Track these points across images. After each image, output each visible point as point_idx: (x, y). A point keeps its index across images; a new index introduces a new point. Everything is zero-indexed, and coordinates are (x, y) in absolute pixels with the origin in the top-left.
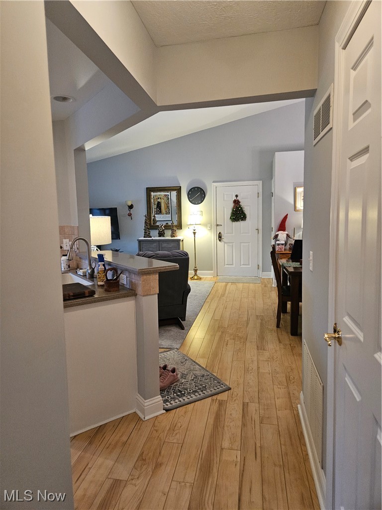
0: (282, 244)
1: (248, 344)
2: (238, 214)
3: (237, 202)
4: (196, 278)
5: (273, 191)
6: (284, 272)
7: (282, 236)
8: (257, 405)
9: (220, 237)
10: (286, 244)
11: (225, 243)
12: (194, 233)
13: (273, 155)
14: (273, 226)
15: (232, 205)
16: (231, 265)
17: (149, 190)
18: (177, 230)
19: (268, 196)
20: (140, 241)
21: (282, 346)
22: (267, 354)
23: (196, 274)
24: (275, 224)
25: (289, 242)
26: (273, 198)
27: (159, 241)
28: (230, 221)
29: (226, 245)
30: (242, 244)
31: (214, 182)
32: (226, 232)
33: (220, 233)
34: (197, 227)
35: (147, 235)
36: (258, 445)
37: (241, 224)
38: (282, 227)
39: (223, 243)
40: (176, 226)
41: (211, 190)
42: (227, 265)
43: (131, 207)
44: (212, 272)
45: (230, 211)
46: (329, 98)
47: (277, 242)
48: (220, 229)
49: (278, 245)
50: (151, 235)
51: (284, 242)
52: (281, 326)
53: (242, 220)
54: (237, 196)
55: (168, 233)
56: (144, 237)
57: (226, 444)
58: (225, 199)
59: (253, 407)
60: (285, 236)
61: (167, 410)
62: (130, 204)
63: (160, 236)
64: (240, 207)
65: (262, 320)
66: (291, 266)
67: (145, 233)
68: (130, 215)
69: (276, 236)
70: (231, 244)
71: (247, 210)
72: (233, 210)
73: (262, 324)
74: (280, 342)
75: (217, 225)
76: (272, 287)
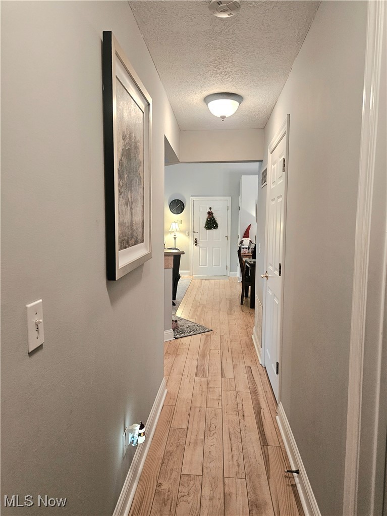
0: (246, 248)
1: (221, 313)
2: (211, 224)
3: (210, 214)
5: (240, 205)
6: (246, 266)
7: (246, 242)
8: (229, 336)
9: (196, 242)
10: (249, 248)
11: (200, 247)
12: (175, 238)
13: (240, 178)
14: (239, 234)
15: (206, 216)
16: (205, 266)
19: (235, 209)
21: (244, 313)
22: (234, 317)
24: (241, 232)
25: (251, 247)
26: (240, 211)
28: (204, 229)
29: (201, 249)
30: (214, 249)
31: (192, 196)
32: (201, 238)
33: (196, 239)
34: (177, 234)
36: (230, 348)
37: (213, 231)
38: (246, 235)
39: (198, 247)
41: (190, 203)
42: (201, 265)
44: (189, 271)
45: (205, 221)
46: (266, 169)
47: (242, 246)
48: (196, 236)
49: (243, 248)
51: (247, 247)
52: (243, 303)
53: (215, 228)
54: (210, 208)
57: (212, 348)
58: (201, 210)
59: (226, 337)
60: (249, 241)
61: (176, 338)
64: (213, 218)
65: (230, 301)
66: (251, 261)
69: (242, 242)
70: (205, 248)
71: (218, 221)
72: (207, 220)
73: (230, 303)
74: (243, 311)
75: (194, 232)
76: (237, 283)
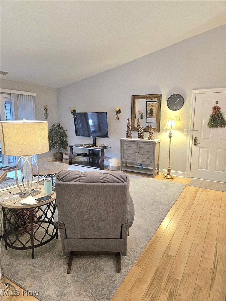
2: (217, 121)
3: (216, 109)
4: (169, 177)
9: (196, 142)
11: (200, 147)
12: (170, 137)
15: (211, 111)
16: (205, 169)
17: (134, 98)
18: (154, 133)
20: (122, 141)
23: (169, 174)
27: (137, 142)
28: (207, 127)
29: (201, 150)
31: (194, 89)
32: (202, 137)
33: (196, 138)
34: (172, 131)
35: (128, 136)
39: (198, 147)
40: (154, 129)
41: (191, 97)
42: (201, 168)
43: (119, 112)
44: (185, 173)
45: (209, 117)
48: (196, 134)
50: (132, 136)
53: (221, 126)
54: (217, 103)
55: (146, 134)
56: (126, 138)
58: (204, 105)
62: (118, 110)
63: (139, 138)
64: (220, 113)
67: (127, 134)
68: (117, 118)
70: (206, 149)
72: (212, 116)
75: (194, 130)
